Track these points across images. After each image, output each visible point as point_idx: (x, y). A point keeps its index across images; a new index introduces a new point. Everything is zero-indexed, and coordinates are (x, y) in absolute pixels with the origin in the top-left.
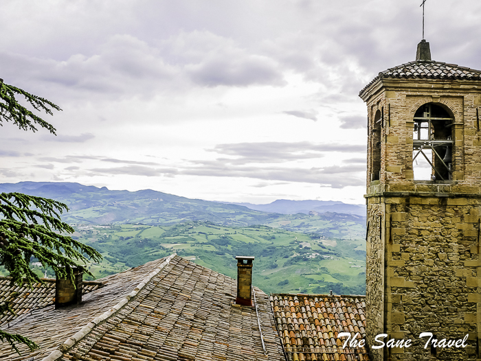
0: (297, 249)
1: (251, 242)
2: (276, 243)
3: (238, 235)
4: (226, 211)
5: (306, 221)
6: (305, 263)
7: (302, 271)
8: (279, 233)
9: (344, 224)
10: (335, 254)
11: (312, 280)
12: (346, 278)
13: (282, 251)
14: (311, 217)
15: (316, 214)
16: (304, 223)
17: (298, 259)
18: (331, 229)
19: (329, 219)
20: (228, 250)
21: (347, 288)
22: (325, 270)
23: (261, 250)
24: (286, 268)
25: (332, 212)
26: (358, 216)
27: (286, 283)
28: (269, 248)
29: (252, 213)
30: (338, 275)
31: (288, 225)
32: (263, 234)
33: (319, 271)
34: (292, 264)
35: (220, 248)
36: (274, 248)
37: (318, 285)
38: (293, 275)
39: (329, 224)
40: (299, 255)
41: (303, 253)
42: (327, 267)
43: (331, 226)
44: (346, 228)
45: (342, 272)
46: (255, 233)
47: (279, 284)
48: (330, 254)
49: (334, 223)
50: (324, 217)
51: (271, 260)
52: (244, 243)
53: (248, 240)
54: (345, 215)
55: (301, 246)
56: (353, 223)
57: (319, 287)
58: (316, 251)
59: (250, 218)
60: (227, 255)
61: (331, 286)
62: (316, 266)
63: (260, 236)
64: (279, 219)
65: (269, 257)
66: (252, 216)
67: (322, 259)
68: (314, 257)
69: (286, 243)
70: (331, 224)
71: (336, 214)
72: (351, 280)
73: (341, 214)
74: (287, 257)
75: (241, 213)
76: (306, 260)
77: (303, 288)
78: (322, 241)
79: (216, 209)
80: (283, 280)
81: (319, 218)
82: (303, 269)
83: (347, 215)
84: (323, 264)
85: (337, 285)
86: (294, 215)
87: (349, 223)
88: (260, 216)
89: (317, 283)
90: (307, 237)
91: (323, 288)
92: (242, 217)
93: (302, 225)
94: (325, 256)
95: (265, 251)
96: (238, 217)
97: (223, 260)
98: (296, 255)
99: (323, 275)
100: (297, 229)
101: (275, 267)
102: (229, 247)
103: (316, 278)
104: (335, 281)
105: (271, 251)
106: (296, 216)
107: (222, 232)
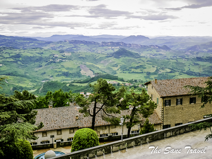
0: (52, 58)
1: (31, 56)
2: (43, 56)
3: (25, 53)
4: (25, 41)
5: (62, 45)
6: (54, 64)
7: (52, 68)
8: (46, 51)
9: (79, 45)
10: (69, 59)
11: (56, 71)
12: (72, 69)
13: (45, 59)
14: (65, 43)
15: (68, 41)
16: (61, 45)
17: (51, 62)
18: (73, 48)
19: (73, 43)
20: (20, 60)
21: (71, 73)
22: (63, 66)
23: (35, 59)
24: (46, 66)
25: (74, 40)
26: (85, 41)
27: (45, 73)
28: (39, 58)
29: (38, 42)
30: (68, 68)
31: (54, 47)
32: (37, 52)
33: (60, 67)
34: (48, 65)
35: (15, 59)
36: (41, 58)
37: (59, 73)
38: (48, 70)
39: (72, 45)
40: (52, 60)
41: (54, 59)
42: (64, 65)
43: (73, 46)
44: (80, 47)
45: (70, 67)
46: (34, 52)
47: (41, 74)
48: (67, 59)
49: (75, 45)
50: (70, 42)
51: (40, 63)
52: (28, 56)
53: (30, 55)
54: (79, 41)
55: (54, 57)
56: (83, 44)
57: (59, 74)
58: (60, 58)
59: (36, 44)
60: (19, 62)
61: (64, 73)
62: (58, 65)
63: (36, 53)
64: (51, 44)
65: (39, 62)
66: (38, 43)
67: (62, 61)
68: (58, 61)
69: (47, 55)
70: (73, 45)
71: (76, 41)
72: (74, 70)
73: (78, 41)
74: (47, 62)
75: (32, 42)
76: (55, 62)
77: (52, 75)
78: (65, 53)
79: (20, 40)
80: (43, 72)
81: (69, 43)
82: (53, 66)
83: (81, 41)
84: (62, 64)
85: (67, 72)
86: (57, 42)
87: (81, 45)
88: (41, 43)
89: (58, 72)
90: (58, 52)
91: (61, 74)
92: (33, 44)
93: (61, 46)
94: (63, 60)
95: (37, 59)
96: (31, 44)
97: (16, 65)
98: (51, 60)
99: (61, 69)
100: (58, 48)
101: (41, 66)
102: (20, 59)
103: (58, 70)
104: (66, 71)
105: (40, 59)
106: (58, 43)
107: (17, 52)
